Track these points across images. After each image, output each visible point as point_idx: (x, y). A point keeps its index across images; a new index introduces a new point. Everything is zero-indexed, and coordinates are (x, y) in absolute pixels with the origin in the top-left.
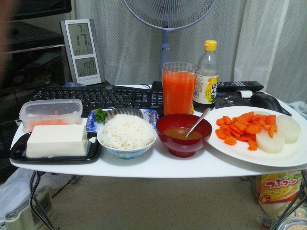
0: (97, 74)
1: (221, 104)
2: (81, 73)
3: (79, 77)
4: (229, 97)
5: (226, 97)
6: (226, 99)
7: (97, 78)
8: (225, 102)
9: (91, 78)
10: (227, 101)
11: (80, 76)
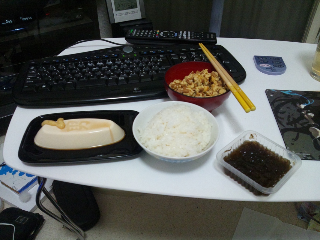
0: (137, 7)
1: (291, 120)
2: (119, 6)
3: (116, 11)
4: (307, 103)
5: (302, 104)
6: (303, 106)
7: (137, 12)
8: (299, 115)
9: (130, 13)
10: (303, 113)
11: (118, 9)
